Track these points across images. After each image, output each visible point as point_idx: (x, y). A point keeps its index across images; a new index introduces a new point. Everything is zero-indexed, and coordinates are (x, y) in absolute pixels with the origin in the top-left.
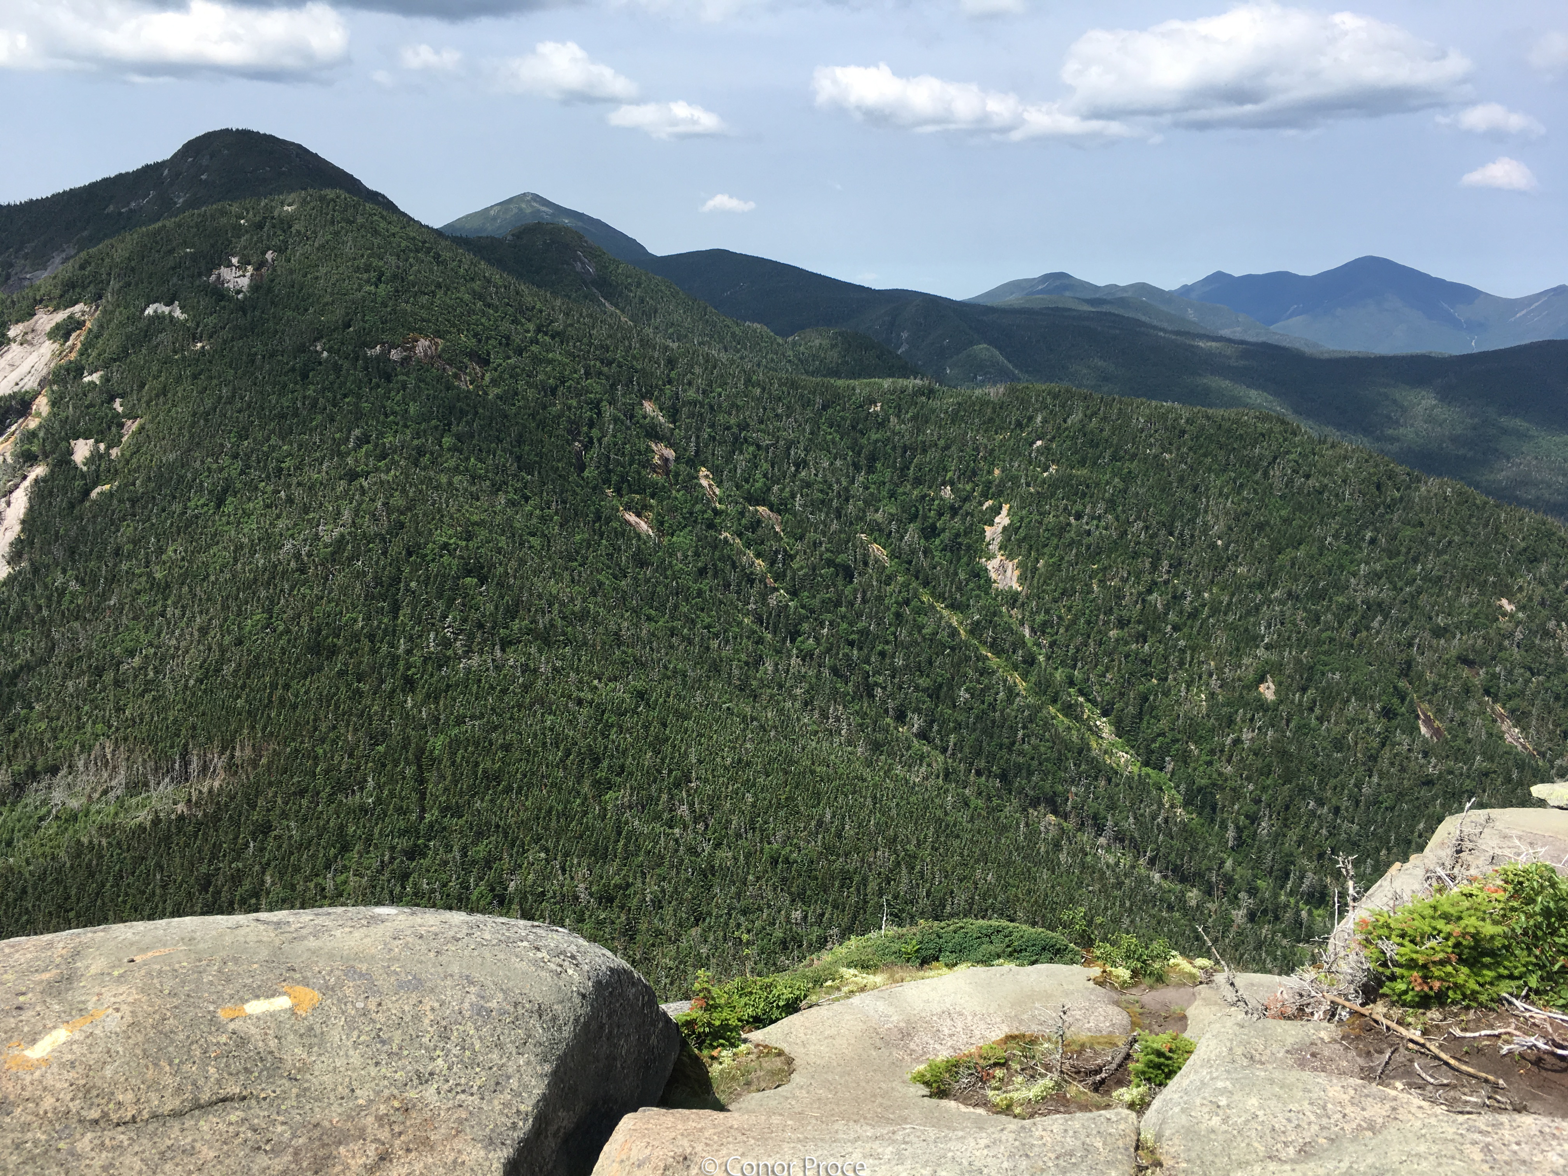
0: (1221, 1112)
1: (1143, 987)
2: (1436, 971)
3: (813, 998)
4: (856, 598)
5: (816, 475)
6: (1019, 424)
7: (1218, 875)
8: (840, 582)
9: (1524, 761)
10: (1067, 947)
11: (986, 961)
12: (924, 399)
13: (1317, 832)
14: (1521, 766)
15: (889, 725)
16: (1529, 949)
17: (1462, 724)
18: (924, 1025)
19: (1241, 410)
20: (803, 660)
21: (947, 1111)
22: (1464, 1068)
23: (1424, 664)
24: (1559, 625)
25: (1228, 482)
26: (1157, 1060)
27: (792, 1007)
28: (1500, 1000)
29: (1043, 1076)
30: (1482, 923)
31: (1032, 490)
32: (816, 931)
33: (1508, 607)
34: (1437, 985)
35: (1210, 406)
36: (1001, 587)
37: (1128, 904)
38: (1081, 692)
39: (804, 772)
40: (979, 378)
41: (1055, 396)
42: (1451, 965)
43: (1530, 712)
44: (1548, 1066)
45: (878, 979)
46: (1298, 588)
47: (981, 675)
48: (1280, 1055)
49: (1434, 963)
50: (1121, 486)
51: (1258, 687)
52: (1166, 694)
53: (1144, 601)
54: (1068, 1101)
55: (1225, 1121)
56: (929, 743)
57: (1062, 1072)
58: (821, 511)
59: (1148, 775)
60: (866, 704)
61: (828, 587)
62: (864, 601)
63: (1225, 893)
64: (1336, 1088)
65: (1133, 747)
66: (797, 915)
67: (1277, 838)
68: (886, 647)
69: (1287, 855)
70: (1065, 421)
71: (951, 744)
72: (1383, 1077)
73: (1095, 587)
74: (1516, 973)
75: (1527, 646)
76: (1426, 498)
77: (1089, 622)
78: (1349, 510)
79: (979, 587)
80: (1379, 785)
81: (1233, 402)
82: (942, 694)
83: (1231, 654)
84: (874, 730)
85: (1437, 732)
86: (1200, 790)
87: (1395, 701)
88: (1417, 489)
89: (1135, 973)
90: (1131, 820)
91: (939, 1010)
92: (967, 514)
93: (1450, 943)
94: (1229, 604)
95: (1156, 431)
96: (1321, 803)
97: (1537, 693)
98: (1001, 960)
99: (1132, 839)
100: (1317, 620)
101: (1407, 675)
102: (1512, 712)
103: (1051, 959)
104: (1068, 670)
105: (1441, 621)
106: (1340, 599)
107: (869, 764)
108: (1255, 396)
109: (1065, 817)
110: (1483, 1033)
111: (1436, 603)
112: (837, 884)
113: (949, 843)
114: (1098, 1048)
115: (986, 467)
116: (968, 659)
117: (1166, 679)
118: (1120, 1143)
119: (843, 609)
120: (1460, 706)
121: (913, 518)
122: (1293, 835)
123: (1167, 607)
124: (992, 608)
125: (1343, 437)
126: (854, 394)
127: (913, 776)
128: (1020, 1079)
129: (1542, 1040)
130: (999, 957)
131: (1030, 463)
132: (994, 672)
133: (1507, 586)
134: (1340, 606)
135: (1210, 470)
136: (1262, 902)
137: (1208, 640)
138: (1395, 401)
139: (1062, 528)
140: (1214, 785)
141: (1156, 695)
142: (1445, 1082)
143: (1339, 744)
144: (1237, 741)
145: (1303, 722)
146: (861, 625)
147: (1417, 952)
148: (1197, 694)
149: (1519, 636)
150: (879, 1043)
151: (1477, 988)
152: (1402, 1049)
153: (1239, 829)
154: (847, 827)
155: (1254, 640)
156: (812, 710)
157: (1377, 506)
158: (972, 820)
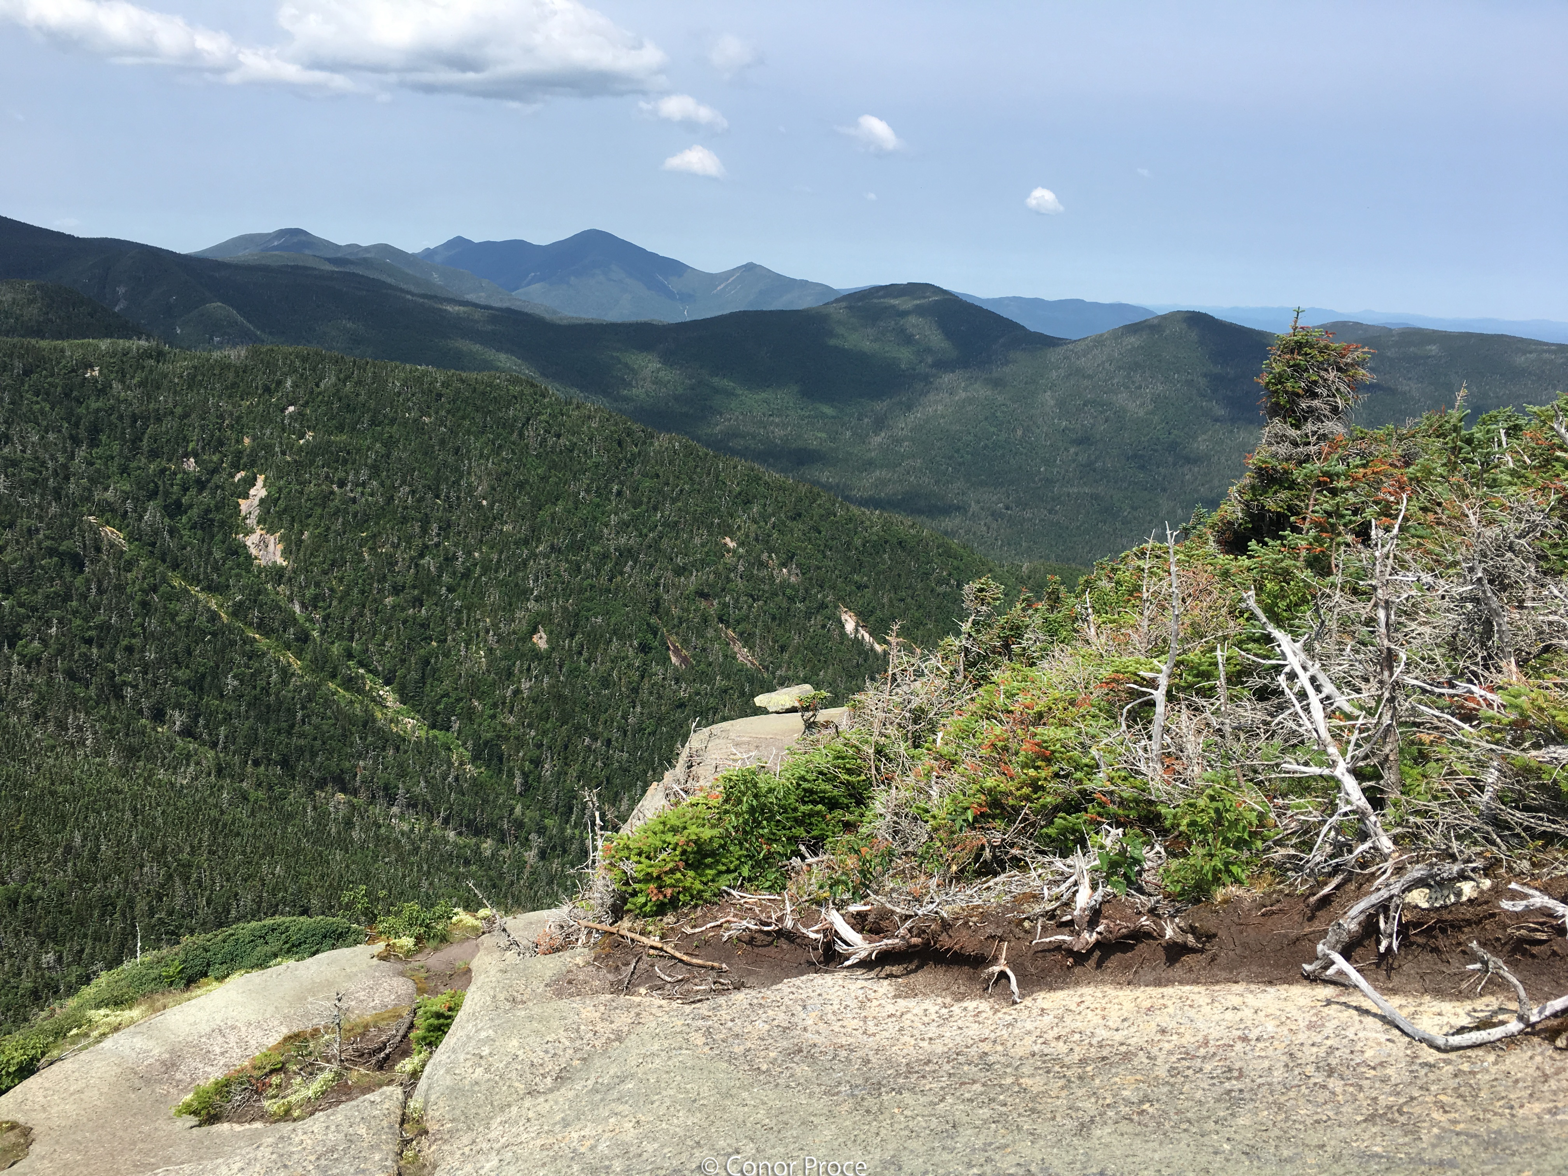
0: (483, 1062)
1: (427, 951)
2: (668, 880)
3: (55, 1053)
4: (89, 589)
5: (23, 451)
6: (267, 389)
7: (509, 822)
8: (67, 573)
9: (753, 676)
10: (349, 928)
11: (262, 964)
12: (152, 362)
13: (593, 765)
14: (751, 680)
15: (145, 727)
16: (741, 844)
17: (704, 650)
18: (192, 1050)
19: (493, 373)
20: (28, 666)
21: (219, 1135)
22: (695, 961)
23: (669, 601)
24: (770, 557)
25: (487, 444)
26: (436, 1022)
27: (27, 1070)
28: (720, 894)
29: (321, 1069)
30: (702, 829)
31: (288, 458)
32: (76, 971)
33: (732, 545)
34: (669, 892)
35: (463, 369)
36: (263, 563)
37: (425, 868)
38: (361, 664)
39: (42, 795)
40: (216, 339)
41: (304, 360)
42: (680, 871)
43: (754, 633)
44: (759, 943)
45: (135, 1013)
46: (562, 541)
47: (250, 658)
48: (540, 991)
49: (666, 873)
50: (383, 451)
51: (531, 638)
52: (447, 655)
53: (417, 565)
54: (350, 1088)
55: (487, 1070)
56: (196, 739)
57: (341, 1061)
58: (33, 492)
59: (436, 737)
60: (113, 708)
61: (52, 580)
62: (100, 591)
63: (516, 838)
64: (589, 1009)
65: (418, 712)
66: (49, 958)
67: (560, 775)
68: (133, 641)
69: (569, 791)
70: (317, 385)
71: (222, 737)
72: (629, 988)
73: (366, 555)
74: (732, 867)
75: (748, 577)
76: (659, 452)
77: (363, 592)
78: (597, 465)
79: (239, 566)
80: (642, 713)
81: (486, 366)
82: (206, 685)
83: (504, 609)
84: (127, 735)
85: (684, 660)
86: (486, 743)
87: (650, 636)
88: (652, 444)
89: (419, 939)
90: (423, 784)
91: (208, 1030)
92: (217, 487)
93: (677, 853)
94: (499, 561)
95: (413, 395)
96: (595, 738)
97: (757, 618)
98: (279, 959)
99: (425, 802)
100: (579, 569)
101: (657, 613)
102: (741, 634)
103: (334, 945)
104: (345, 643)
105: (679, 561)
106: (596, 548)
107: (124, 773)
108: (504, 360)
109: (355, 793)
110: (708, 926)
111: (675, 545)
112: (96, 913)
113: (228, 843)
114: (382, 1024)
115: (234, 436)
116: (233, 643)
117: (445, 640)
118: (385, 1123)
119: (74, 603)
120: (701, 635)
121: (153, 495)
122: (573, 771)
123: (440, 570)
124: (256, 588)
125: (586, 398)
126: (63, 357)
127: (179, 779)
128: (299, 1079)
129: (753, 922)
130: (276, 956)
131: (284, 430)
132: (264, 654)
133: (729, 526)
134: (597, 554)
135: (469, 432)
136: (550, 839)
137: (482, 599)
138: (626, 365)
139: (325, 497)
140: (499, 736)
141: (437, 657)
142: (680, 977)
143: (606, 682)
144: (518, 692)
145: (574, 666)
146: (101, 617)
147: (651, 866)
148: (477, 652)
149: (741, 568)
150: (137, 1083)
151: (701, 887)
152: (645, 957)
153: (525, 775)
154: (103, 848)
155: (525, 593)
156: (45, 723)
157: (620, 461)
158: (253, 814)
